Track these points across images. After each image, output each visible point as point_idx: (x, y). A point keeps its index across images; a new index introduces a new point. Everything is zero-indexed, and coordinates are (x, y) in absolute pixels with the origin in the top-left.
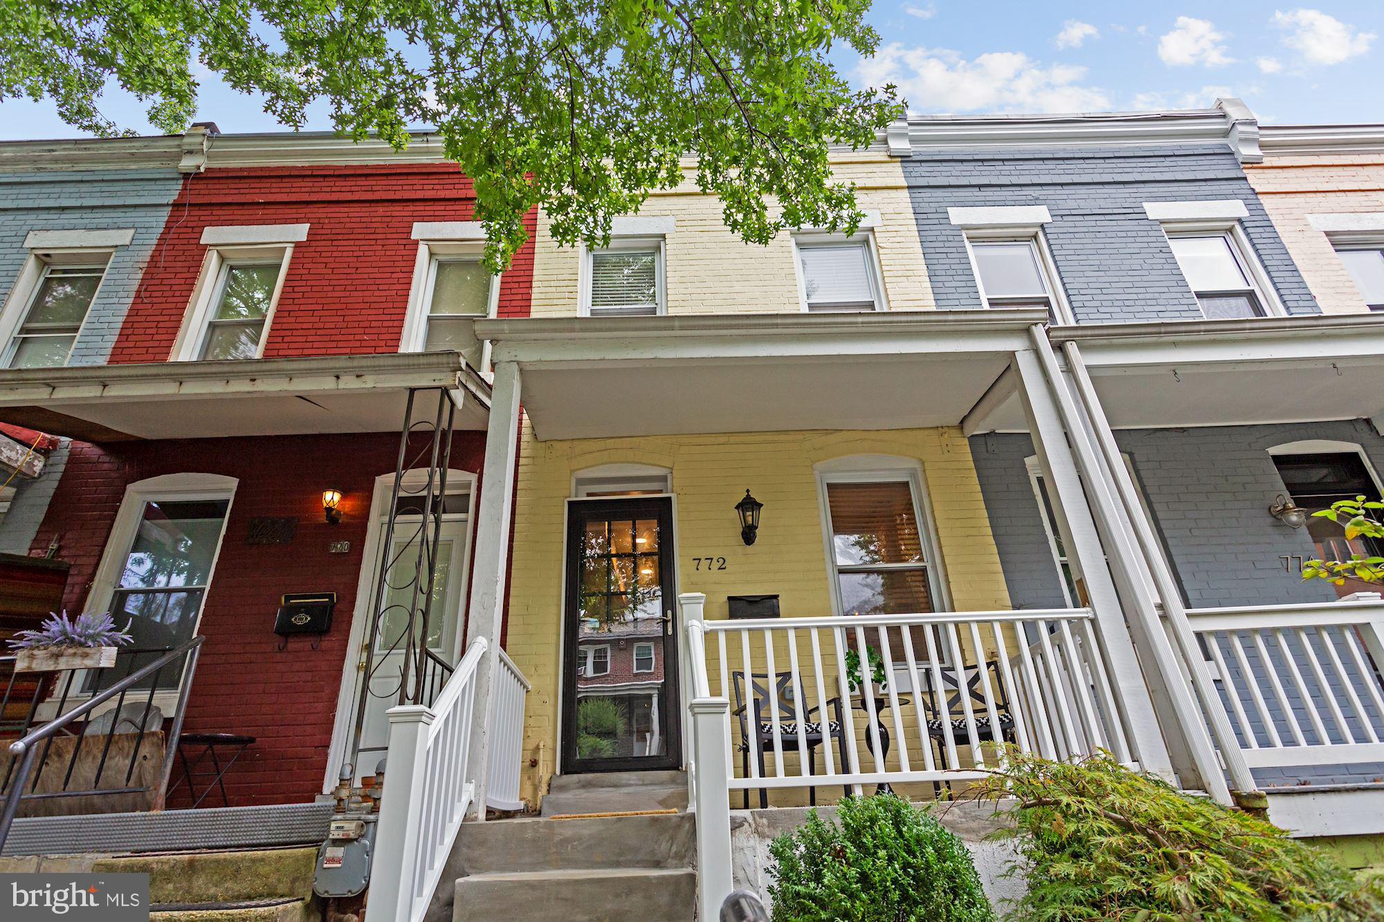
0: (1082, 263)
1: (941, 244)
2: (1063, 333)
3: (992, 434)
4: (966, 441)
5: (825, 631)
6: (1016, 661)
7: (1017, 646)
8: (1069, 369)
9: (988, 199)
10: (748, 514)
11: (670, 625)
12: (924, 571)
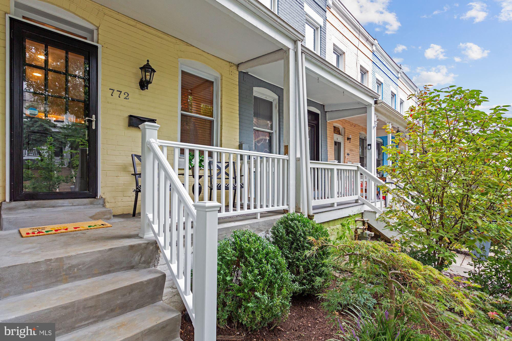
3: (246, 73)
4: (238, 73)
10: (147, 74)
11: (94, 123)
12: (211, 122)
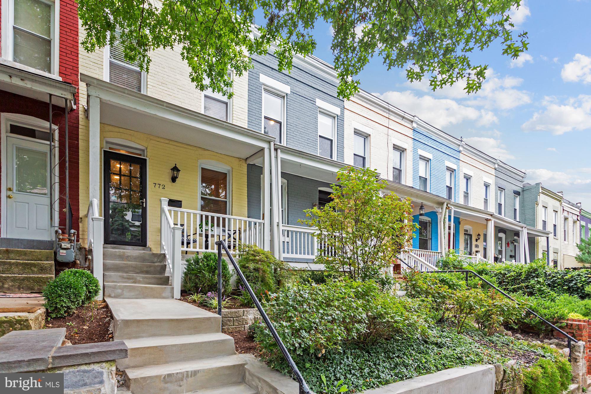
0: (294, 114)
1: (254, 88)
2: (278, 146)
3: (254, 165)
4: (246, 165)
5: (195, 214)
6: (245, 231)
7: (246, 227)
8: (276, 157)
9: (274, 75)
10: (175, 172)
11: (144, 204)
12: (226, 202)
